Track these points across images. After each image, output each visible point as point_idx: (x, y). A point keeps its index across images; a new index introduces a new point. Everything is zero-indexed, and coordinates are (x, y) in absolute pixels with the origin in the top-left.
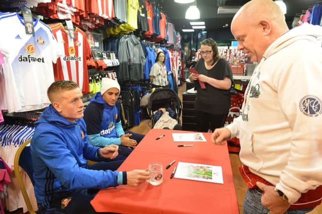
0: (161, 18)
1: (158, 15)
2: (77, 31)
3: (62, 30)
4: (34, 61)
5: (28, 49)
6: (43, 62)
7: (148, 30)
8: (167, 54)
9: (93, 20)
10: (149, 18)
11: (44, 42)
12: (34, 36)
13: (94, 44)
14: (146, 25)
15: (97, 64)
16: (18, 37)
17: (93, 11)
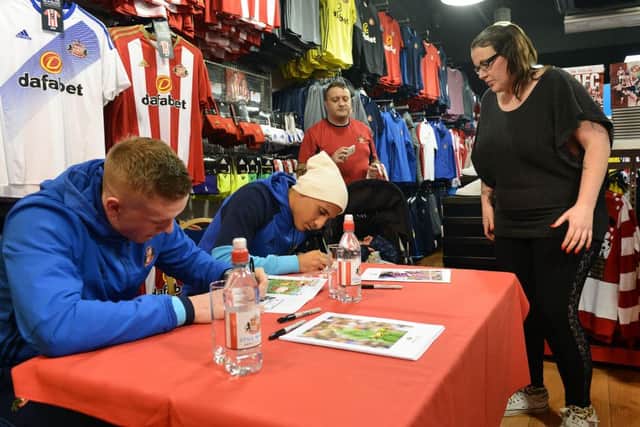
0: (424, 53)
1: (416, 46)
2: (180, 45)
3: (143, 40)
4: (56, 88)
5: (45, 63)
6: (80, 94)
7: (386, 74)
8: (446, 138)
9: (230, 32)
10: (390, 48)
11: (85, 52)
12: (62, 37)
13: (248, 95)
14: (378, 62)
15: (241, 130)
16: (24, 34)
17: (226, 9)
